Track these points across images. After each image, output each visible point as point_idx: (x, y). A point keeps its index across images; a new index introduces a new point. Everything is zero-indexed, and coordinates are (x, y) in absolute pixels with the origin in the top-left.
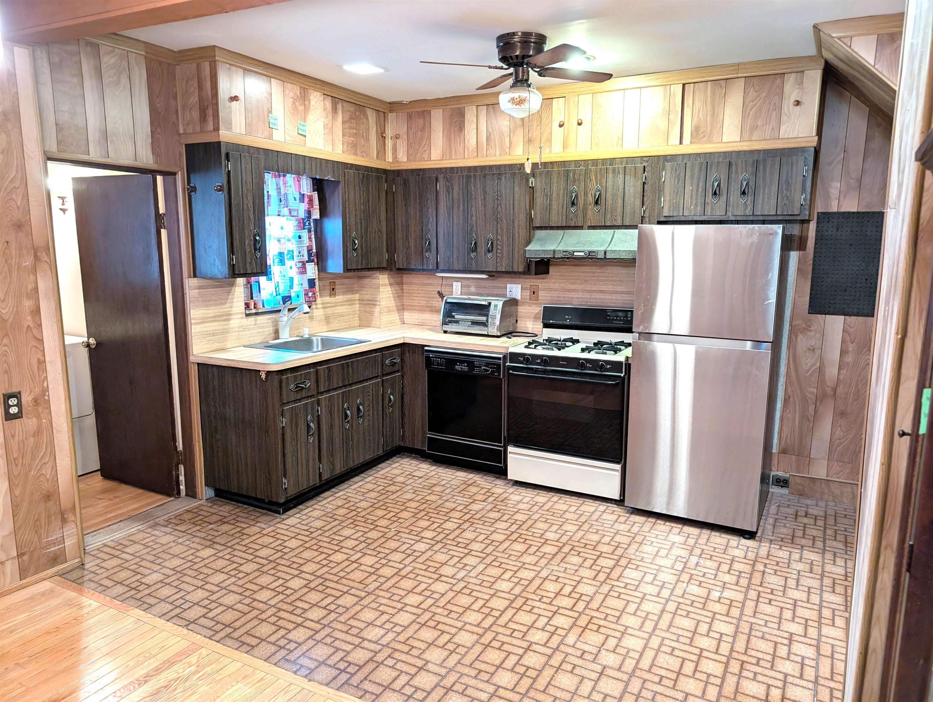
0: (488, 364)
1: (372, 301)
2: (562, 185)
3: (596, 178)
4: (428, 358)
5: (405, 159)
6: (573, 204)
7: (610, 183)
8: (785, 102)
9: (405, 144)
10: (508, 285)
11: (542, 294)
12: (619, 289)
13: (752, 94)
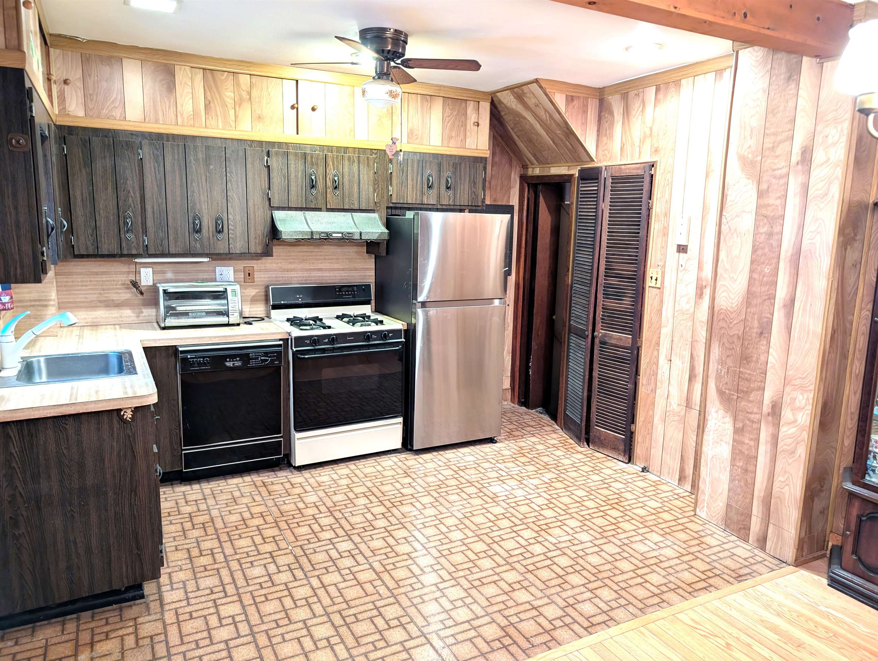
0: (266, 354)
1: (40, 300)
2: (301, 167)
3: (333, 164)
4: (185, 361)
5: (81, 114)
6: (313, 187)
7: (346, 170)
8: (468, 122)
9: (81, 94)
10: (218, 269)
11: (257, 276)
12: (336, 266)
13: (448, 111)
